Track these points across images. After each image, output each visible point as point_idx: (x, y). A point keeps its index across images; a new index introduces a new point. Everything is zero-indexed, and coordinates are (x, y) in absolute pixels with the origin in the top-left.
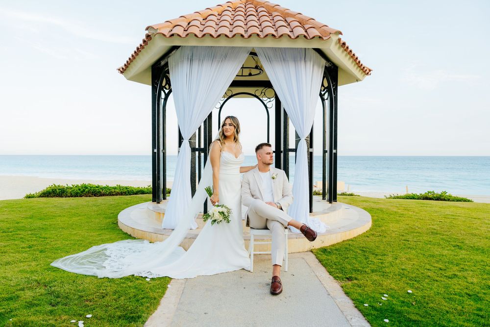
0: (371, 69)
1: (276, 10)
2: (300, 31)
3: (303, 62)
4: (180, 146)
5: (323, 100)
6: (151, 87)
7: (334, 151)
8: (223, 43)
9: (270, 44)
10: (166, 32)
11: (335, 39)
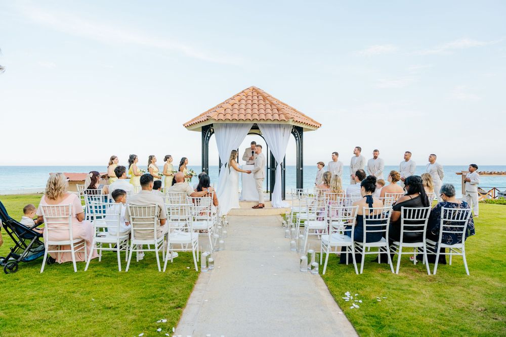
1: (267, 99)
2: (276, 117)
3: (279, 129)
4: (220, 167)
5: (296, 140)
6: (201, 132)
7: (301, 169)
8: (241, 122)
9: (262, 122)
10: (216, 118)
11: (291, 120)
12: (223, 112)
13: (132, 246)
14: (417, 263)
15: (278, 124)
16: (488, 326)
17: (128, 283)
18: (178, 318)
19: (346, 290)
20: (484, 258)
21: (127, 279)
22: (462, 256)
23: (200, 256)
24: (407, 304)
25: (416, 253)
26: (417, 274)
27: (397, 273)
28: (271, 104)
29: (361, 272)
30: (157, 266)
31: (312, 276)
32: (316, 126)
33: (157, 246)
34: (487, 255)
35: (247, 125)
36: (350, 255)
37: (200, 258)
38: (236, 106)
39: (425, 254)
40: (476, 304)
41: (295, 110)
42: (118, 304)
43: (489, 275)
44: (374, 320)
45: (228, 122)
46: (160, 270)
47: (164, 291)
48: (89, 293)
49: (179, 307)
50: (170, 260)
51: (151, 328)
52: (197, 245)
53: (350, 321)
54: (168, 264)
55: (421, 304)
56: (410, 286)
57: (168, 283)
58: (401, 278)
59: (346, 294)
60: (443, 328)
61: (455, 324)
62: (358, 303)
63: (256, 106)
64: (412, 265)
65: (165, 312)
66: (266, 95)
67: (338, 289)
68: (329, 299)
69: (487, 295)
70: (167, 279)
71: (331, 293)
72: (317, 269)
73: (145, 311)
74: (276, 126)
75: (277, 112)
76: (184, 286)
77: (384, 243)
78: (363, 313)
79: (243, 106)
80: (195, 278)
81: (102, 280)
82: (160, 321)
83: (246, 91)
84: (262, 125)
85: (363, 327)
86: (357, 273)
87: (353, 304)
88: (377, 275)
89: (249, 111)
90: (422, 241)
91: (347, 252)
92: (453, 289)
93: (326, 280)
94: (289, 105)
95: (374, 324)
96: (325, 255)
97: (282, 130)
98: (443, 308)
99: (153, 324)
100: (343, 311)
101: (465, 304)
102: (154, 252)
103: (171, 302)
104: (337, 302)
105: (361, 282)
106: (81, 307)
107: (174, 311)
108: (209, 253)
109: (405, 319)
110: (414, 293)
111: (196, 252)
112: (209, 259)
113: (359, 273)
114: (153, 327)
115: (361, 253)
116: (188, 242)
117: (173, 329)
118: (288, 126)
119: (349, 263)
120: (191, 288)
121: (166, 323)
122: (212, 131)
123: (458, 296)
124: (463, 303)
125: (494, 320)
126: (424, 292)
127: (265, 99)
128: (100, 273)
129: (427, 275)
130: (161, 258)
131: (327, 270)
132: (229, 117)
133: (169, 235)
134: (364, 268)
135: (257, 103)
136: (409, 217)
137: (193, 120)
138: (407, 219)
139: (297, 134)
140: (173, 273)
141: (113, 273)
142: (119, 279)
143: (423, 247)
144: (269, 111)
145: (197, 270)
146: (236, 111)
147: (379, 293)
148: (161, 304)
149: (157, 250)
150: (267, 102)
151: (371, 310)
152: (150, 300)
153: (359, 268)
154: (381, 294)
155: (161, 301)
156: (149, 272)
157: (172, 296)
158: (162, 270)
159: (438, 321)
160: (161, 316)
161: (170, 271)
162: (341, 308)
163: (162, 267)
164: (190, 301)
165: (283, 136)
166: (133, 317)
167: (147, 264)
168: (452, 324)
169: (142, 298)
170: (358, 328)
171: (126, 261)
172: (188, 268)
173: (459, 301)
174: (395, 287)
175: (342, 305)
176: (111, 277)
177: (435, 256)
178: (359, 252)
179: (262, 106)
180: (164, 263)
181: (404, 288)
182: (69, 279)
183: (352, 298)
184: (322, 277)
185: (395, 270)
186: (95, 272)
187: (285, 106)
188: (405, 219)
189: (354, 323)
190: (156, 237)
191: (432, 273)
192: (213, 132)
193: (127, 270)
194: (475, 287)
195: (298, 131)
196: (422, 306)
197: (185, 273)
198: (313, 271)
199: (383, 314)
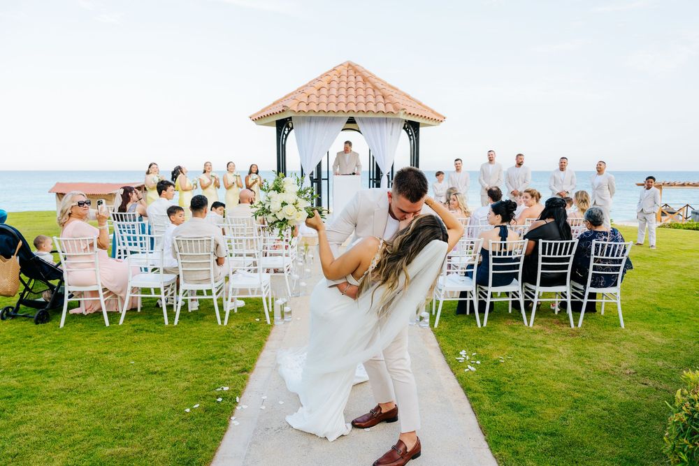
0: (445, 116)
1: (369, 81)
2: (381, 107)
3: (385, 124)
5: (410, 139)
6: (275, 128)
8: (331, 115)
9: (361, 115)
10: (295, 108)
11: (402, 112)
12: (305, 99)
13: (181, 291)
14: (559, 312)
15: (383, 118)
16: (634, 392)
17: (177, 340)
18: (244, 385)
19: (462, 348)
20: (648, 306)
21: (176, 334)
22: (616, 303)
23: (272, 303)
24: (537, 365)
25: (558, 300)
26: (557, 326)
27: (531, 325)
28: (375, 88)
29: (485, 325)
30: (216, 317)
31: (420, 329)
32: (438, 120)
33: (214, 291)
34: (652, 301)
35: (340, 118)
36: (472, 302)
37: (273, 307)
38: (324, 91)
39: (569, 300)
40: (624, 365)
41: (408, 96)
42: (166, 368)
43: (649, 328)
44: (492, 385)
45: (312, 114)
46: (220, 323)
47: (225, 350)
48: (127, 354)
49: (246, 371)
50: (233, 310)
51: (209, 398)
52: (269, 289)
53: (462, 387)
54: (230, 314)
55: (555, 365)
56: (545, 343)
57: (231, 340)
58: (535, 332)
59: (461, 353)
60: (576, 395)
61: (593, 390)
62: (475, 365)
63: (352, 91)
64: (552, 314)
65: (226, 377)
66: (367, 75)
67: (451, 347)
68: (439, 360)
69: (641, 354)
70: (229, 336)
71: (443, 351)
72: (427, 320)
73: (201, 377)
74: (380, 121)
75: (381, 99)
76: (252, 344)
77: (516, 286)
78: (480, 377)
79: (334, 91)
80: (266, 334)
81: (144, 336)
82: (220, 389)
83: (338, 69)
84: (362, 120)
85: (477, 394)
86: (479, 326)
87: (469, 366)
88: (504, 329)
89: (343, 99)
90: (564, 284)
91: (468, 299)
92: (599, 346)
93: (438, 334)
94: (400, 89)
95: (492, 391)
96: (438, 302)
97: (390, 126)
98: (581, 370)
99: (211, 393)
100: (455, 374)
101: (610, 365)
102: (212, 299)
103: (234, 364)
104: (449, 363)
105: (483, 338)
106: (117, 373)
107: (239, 376)
108: (285, 300)
109: (531, 384)
110: (549, 351)
111: (267, 299)
112: (285, 308)
113: (482, 325)
114: (212, 396)
115: (485, 300)
116: (257, 287)
117: (237, 398)
118: (399, 120)
119: (470, 312)
120: (260, 346)
121: (228, 391)
122: (291, 126)
123: (603, 355)
124: (609, 364)
125: (643, 386)
126: (561, 351)
127: (365, 80)
128: (141, 327)
129: (569, 328)
130: (221, 307)
131: (440, 321)
132: (314, 107)
133: (231, 276)
134: (488, 320)
135: (354, 86)
136: (549, 254)
137: (263, 111)
138: (546, 256)
139: (411, 132)
140: (238, 327)
141: (157, 327)
142: (165, 335)
143: (566, 292)
144: (371, 98)
145: (269, 322)
146: (324, 99)
147: (504, 351)
148: (221, 367)
149: (215, 297)
150: (369, 85)
151: (489, 373)
152: (207, 362)
153: (482, 319)
154: (506, 353)
155: (222, 363)
156: (205, 326)
157: (236, 357)
158: (222, 323)
159: (572, 386)
160: (221, 383)
161: (233, 325)
162: (452, 371)
163: (222, 319)
164: (259, 363)
165: (391, 134)
166: (186, 384)
167: (203, 316)
168: (589, 390)
169: (196, 360)
170: (470, 396)
171: (175, 310)
172: (258, 320)
173: (604, 362)
174: (525, 344)
175: (454, 366)
176: (155, 332)
177: (582, 303)
178: (483, 299)
179: (361, 92)
180: (225, 313)
181: (537, 345)
182: (99, 335)
183: (468, 358)
184: (434, 331)
185: (529, 321)
186: (134, 326)
187: (395, 91)
188: (544, 256)
189: (467, 390)
190: (213, 280)
191: (576, 325)
192: (292, 128)
193: (176, 323)
194: (628, 345)
195: (413, 127)
196: (555, 367)
197: (253, 327)
198: (422, 324)
199: (504, 379)
